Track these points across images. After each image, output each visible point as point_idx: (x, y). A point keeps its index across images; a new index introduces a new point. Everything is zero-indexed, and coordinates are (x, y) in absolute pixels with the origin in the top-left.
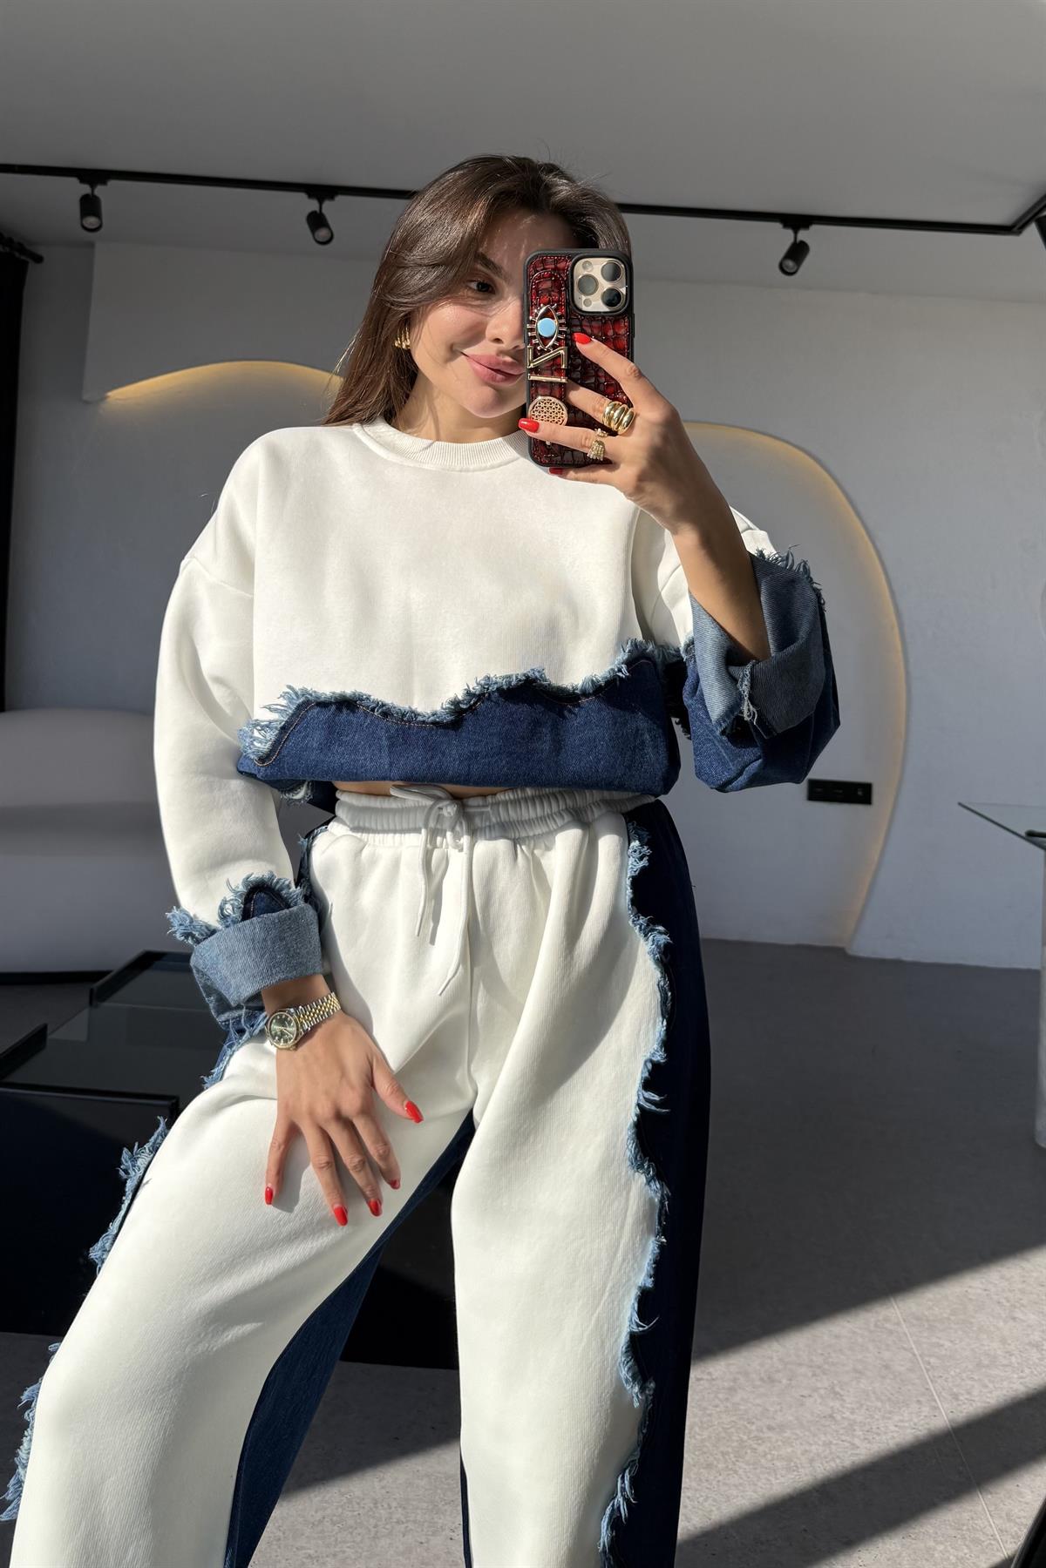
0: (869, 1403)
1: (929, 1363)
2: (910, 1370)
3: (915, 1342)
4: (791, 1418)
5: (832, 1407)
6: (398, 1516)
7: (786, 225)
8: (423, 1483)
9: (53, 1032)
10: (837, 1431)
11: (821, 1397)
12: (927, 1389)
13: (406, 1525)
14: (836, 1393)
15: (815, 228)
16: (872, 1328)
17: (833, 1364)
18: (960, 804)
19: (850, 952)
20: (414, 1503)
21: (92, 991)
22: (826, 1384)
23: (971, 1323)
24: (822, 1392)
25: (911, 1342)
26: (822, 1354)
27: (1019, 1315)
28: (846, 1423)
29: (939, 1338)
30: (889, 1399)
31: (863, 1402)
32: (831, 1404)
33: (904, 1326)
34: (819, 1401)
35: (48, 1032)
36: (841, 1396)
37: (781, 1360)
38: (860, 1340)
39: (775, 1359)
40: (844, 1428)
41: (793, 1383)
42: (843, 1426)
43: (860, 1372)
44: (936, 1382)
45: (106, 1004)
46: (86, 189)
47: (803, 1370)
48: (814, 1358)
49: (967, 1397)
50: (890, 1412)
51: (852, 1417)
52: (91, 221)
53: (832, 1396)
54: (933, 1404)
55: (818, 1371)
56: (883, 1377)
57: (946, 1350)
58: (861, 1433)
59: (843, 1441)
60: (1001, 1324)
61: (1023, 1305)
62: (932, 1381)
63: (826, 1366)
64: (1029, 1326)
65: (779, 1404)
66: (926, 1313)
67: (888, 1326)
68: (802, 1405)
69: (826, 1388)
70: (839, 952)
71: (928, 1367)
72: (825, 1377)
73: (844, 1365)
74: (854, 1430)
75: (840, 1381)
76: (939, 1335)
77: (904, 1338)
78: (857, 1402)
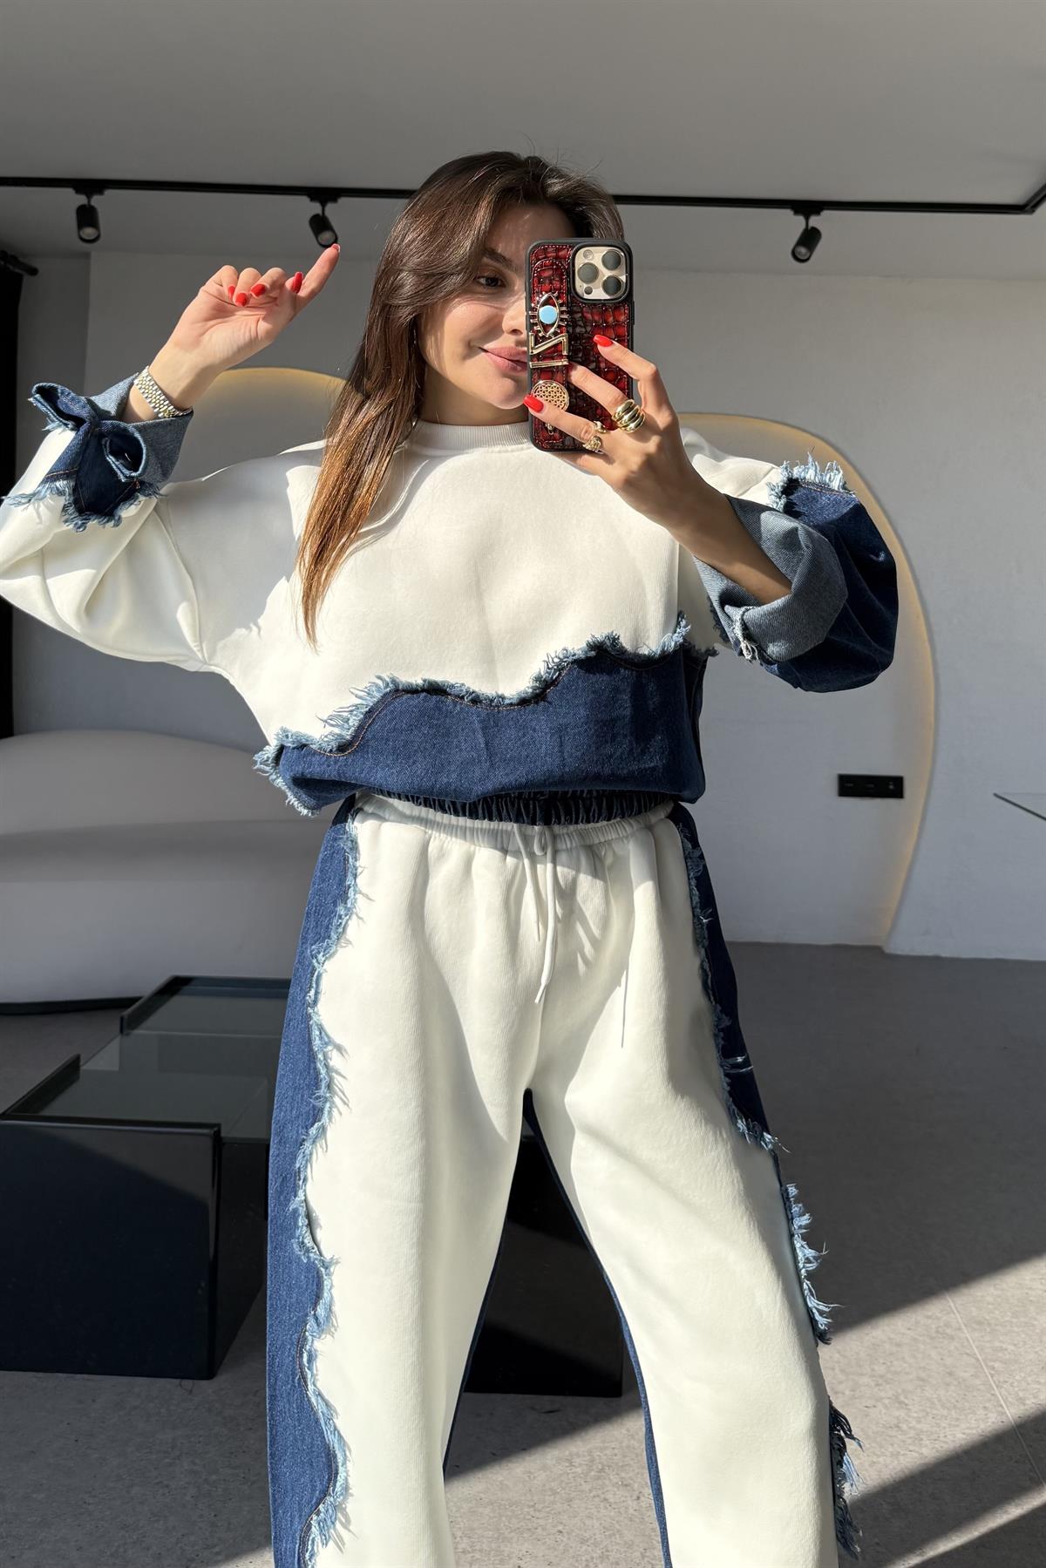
0: (935, 1412)
1: (993, 1368)
2: (975, 1376)
3: (977, 1347)
5: (898, 1418)
6: (463, 1545)
7: (797, 212)
8: (487, 1511)
9: (84, 1064)
10: (904, 1441)
11: (886, 1407)
12: (993, 1395)
13: (471, 1555)
14: (901, 1403)
15: (826, 213)
16: (934, 1335)
17: (896, 1373)
18: (996, 795)
19: (887, 951)
20: (479, 1532)
21: (122, 1019)
22: (890, 1394)
23: (1033, 1326)
24: (886, 1401)
25: (974, 1348)
26: (884, 1363)
28: (912, 1433)
29: (1002, 1342)
30: (955, 1407)
31: (928, 1410)
32: (897, 1413)
33: (965, 1331)
34: (884, 1411)
35: (81, 1063)
36: (906, 1405)
37: (842, 1371)
38: (922, 1347)
39: (837, 1371)
40: (910, 1438)
41: (857, 1393)
42: (909, 1436)
43: (923, 1380)
44: (1002, 1387)
45: (138, 1032)
46: (82, 200)
47: (865, 1380)
48: (876, 1368)
50: (957, 1419)
51: (918, 1426)
52: (89, 232)
53: (897, 1405)
54: (1000, 1409)
55: (880, 1381)
56: (948, 1385)
57: (1010, 1353)
58: (928, 1442)
62: (997, 1387)
63: (889, 1376)
66: (988, 1317)
67: (948, 1331)
68: (867, 1416)
69: (889, 1398)
70: (877, 951)
71: (993, 1372)
72: (888, 1386)
73: (907, 1373)
74: (922, 1439)
75: (904, 1391)
76: (1001, 1338)
77: (966, 1344)
78: (924, 1411)
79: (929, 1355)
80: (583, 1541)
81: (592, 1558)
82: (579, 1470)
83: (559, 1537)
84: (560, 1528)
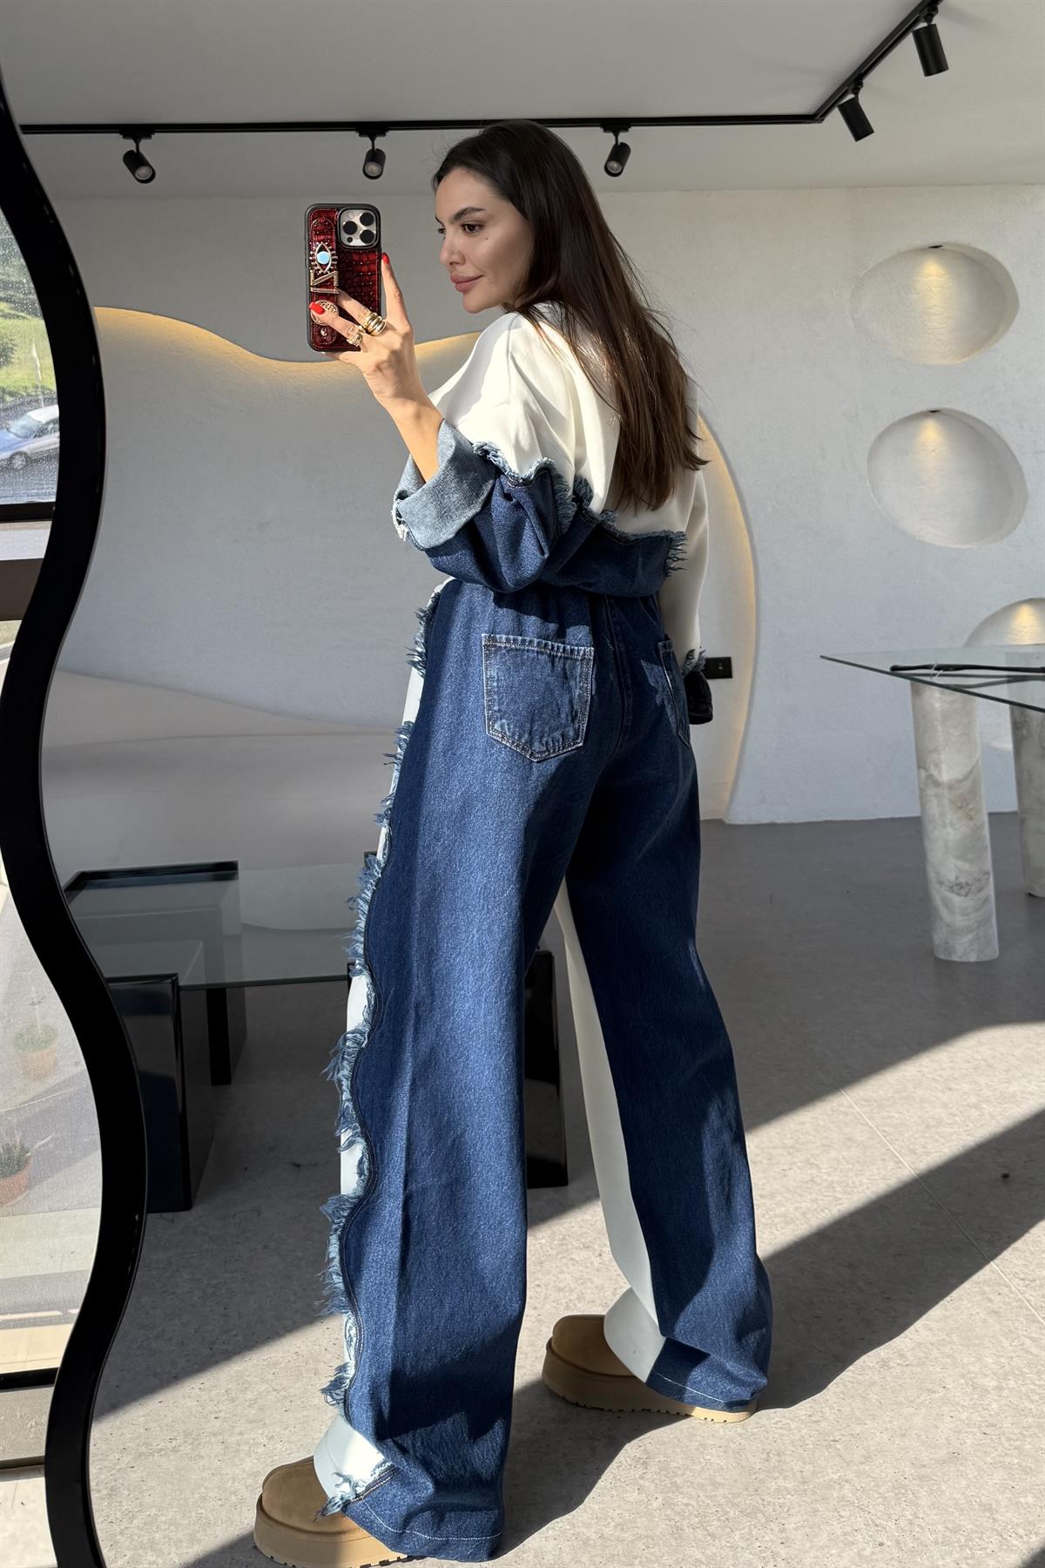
1: (884, 1131)
2: (870, 1138)
3: (869, 1118)
4: (777, 1187)
5: (811, 1174)
11: (799, 1168)
14: (812, 1164)
16: (830, 1113)
17: (803, 1143)
19: (728, 822)
22: (802, 1159)
23: (913, 1097)
24: (799, 1164)
25: (865, 1117)
27: (955, 1086)
29: (888, 1112)
30: (858, 1162)
31: (836, 1167)
32: (810, 1172)
33: (857, 1108)
34: (798, 1171)
36: (816, 1165)
38: (822, 1123)
40: (825, 1188)
41: (773, 1161)
42: (824, 1186)
43: (828, 1146)
47: (779, 1151)
48: (786, 1142)
49: (923, 1150)
50: (860, 1171)
53: (809, 1166)
54: (896, 1159)
55: (791, 1151)
56: (850, 1147)
57: (897, 1119)
59: (826, 1196)
60: (940, 1095)
61: (955, 1079)
63: (798, 1146)
64: (965, 1093)
65: (765, 1178)
66: (873, 1095)
67: (842, 1109)
68: (785, 1176)
69: (802, 1162)
72: (799, 1154)
73: (813, 1143)
74: (834, 1187)
75: (812, 1155)
76: (888, 1109)
77: (858, 1116)
78: (831, 1167)
79: (830, 1128)
80: (560, 1290)
81: (571, 1300)
82: (544, 1241)
83: (538, 1289)
84: (537, 1283)
